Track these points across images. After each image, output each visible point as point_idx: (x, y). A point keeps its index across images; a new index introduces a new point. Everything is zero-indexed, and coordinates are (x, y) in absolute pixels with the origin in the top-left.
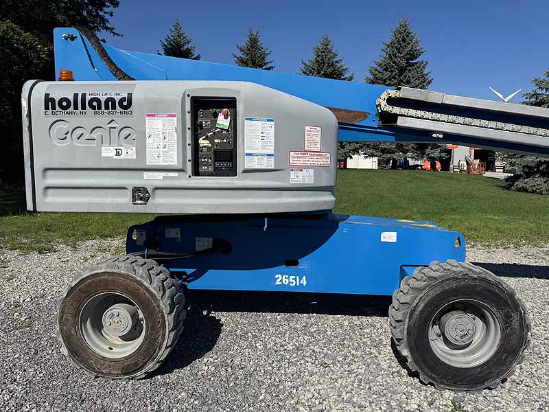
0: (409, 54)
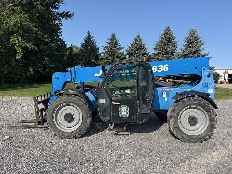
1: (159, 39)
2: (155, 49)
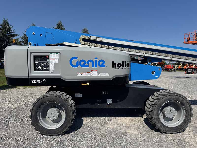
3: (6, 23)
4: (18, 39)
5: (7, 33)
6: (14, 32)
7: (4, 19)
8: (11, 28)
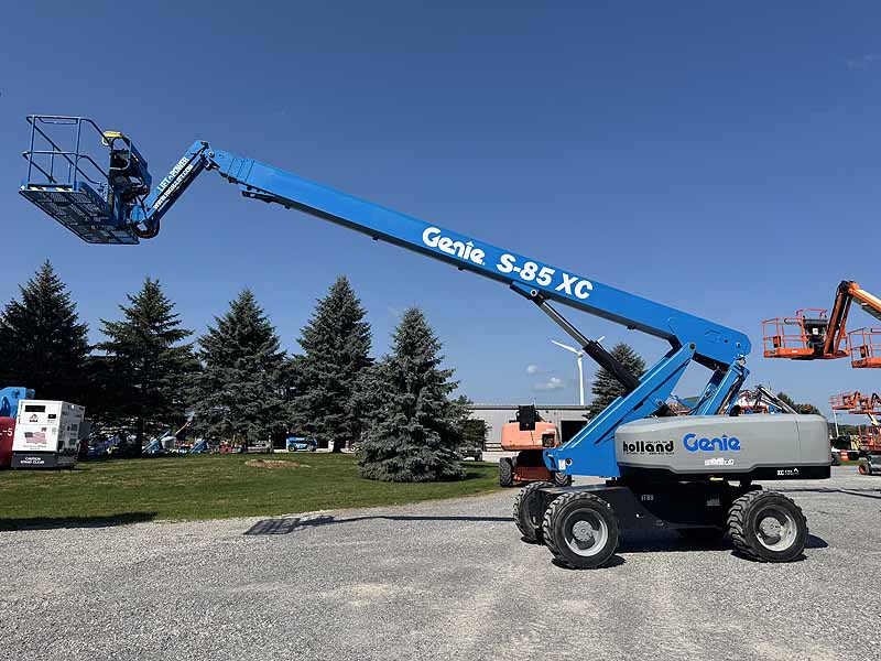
0: (346, 316)
1: (316, 313)
2: (304, 344)
3: (152, 292)
4: (190, 347)
5: (154, 328)
6: (177, 322)
7: (148, 280)
8: (167, 309)
